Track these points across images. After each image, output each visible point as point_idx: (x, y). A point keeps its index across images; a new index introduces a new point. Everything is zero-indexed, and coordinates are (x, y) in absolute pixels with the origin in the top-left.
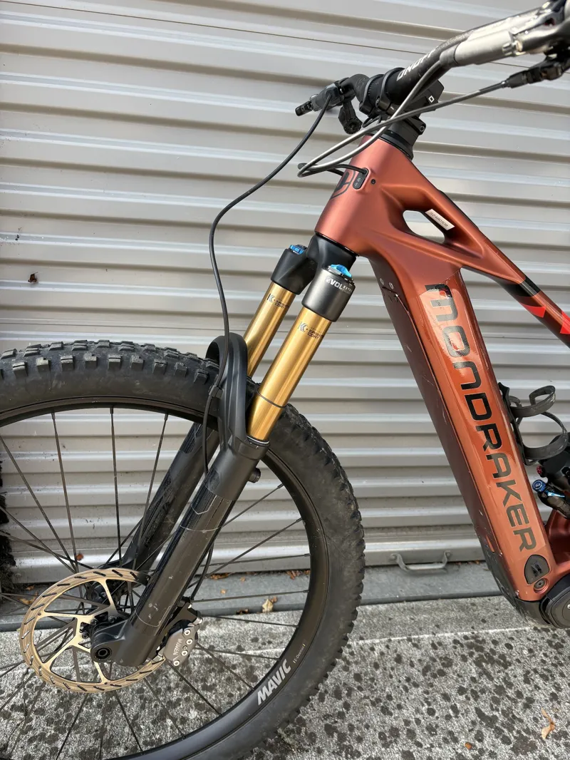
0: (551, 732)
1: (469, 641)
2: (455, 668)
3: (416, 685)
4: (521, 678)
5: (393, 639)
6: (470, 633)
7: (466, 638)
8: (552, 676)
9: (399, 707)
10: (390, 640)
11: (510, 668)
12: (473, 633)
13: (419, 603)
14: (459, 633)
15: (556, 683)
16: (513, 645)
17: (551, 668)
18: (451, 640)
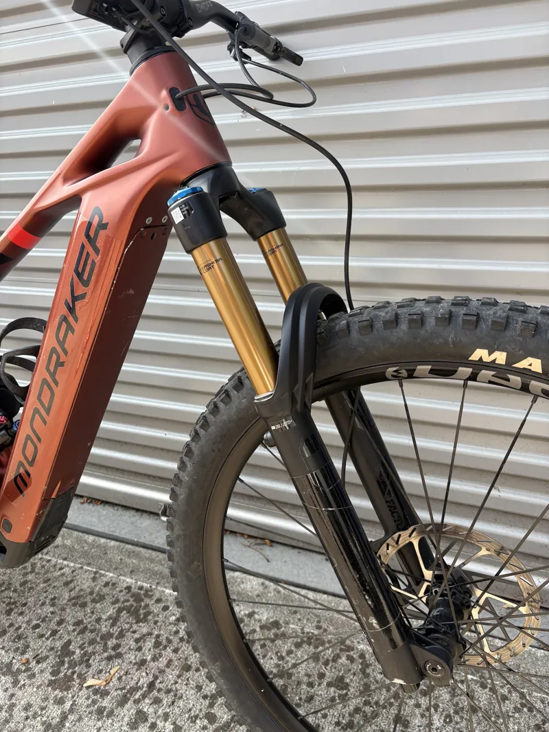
0: (97, 687)
1: (139, 591)
2: (98, 605)
3: (53, 605)
4: (137, 636)
5: (85, 567)
6: (149, 585)
7: (141, 588)
8: (165, 647)
9: (21, 614)
10: (82, 568)
11: (141, 624)
12: (151, 587)
13: (143, 550)
14: (139, 583)
15: (160, 653)
16: (171, 608)
17: (175, 640)
18: (125, 585)
